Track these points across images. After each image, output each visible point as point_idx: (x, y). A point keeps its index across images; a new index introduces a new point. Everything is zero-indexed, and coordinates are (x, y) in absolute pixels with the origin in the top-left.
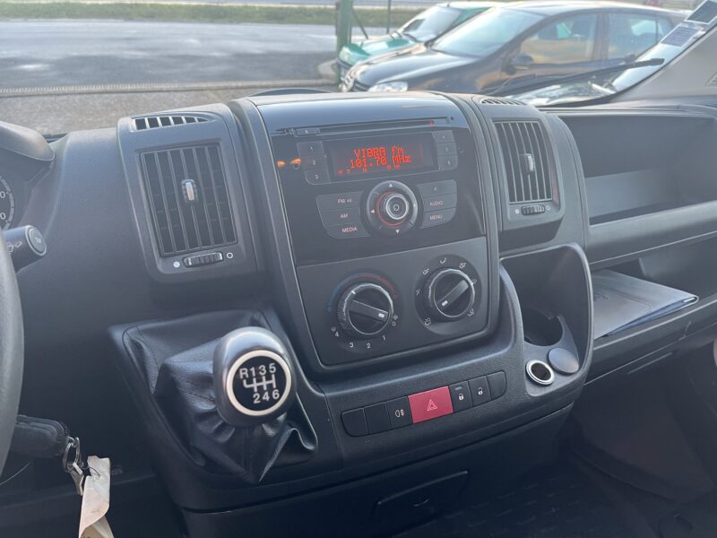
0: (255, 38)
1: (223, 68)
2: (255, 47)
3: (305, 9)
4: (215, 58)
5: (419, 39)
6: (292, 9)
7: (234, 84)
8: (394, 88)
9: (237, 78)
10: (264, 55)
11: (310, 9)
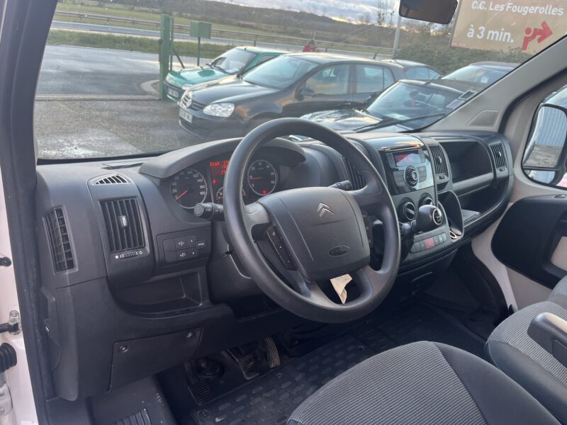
0: (78, 58)
1: (61, 83)
2: (81, 67)
3: (113, 37)
4: (50, 73)
5: (227, 71)
6: (102, 36)
7: (76, 97)
8: (224, 107)
9: (76, 92)
10: (93, 74)
11: (118, 37)
